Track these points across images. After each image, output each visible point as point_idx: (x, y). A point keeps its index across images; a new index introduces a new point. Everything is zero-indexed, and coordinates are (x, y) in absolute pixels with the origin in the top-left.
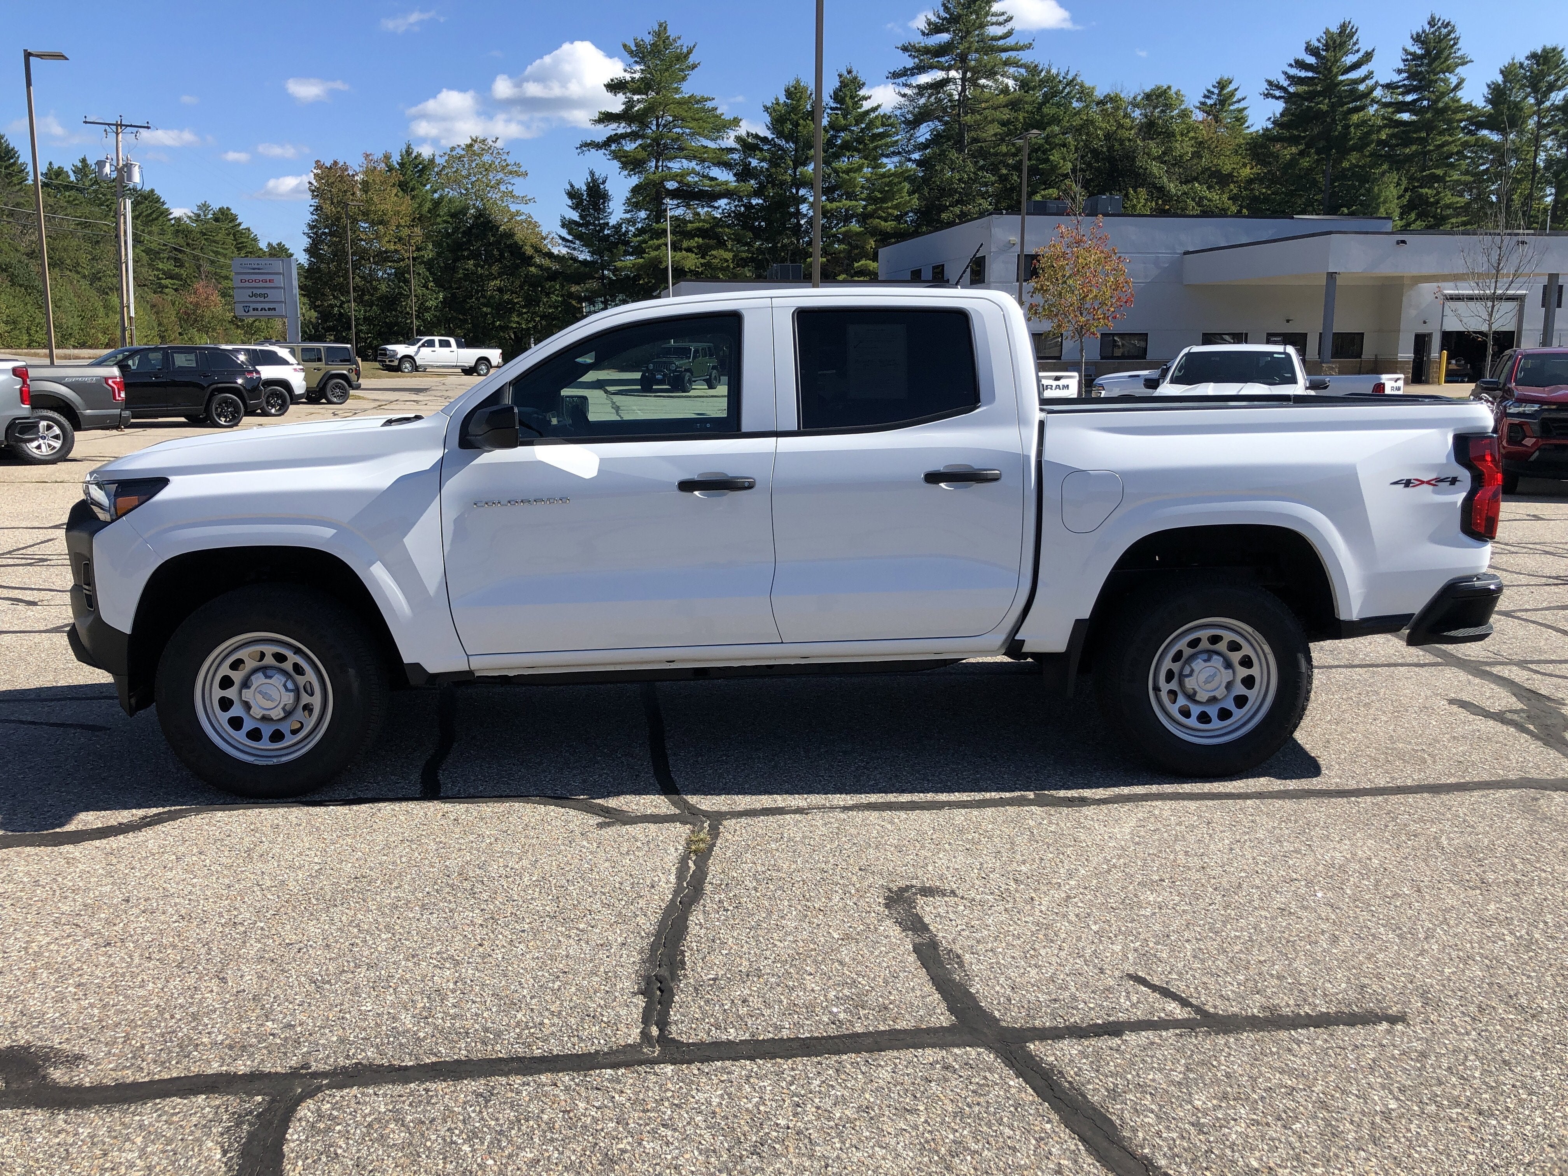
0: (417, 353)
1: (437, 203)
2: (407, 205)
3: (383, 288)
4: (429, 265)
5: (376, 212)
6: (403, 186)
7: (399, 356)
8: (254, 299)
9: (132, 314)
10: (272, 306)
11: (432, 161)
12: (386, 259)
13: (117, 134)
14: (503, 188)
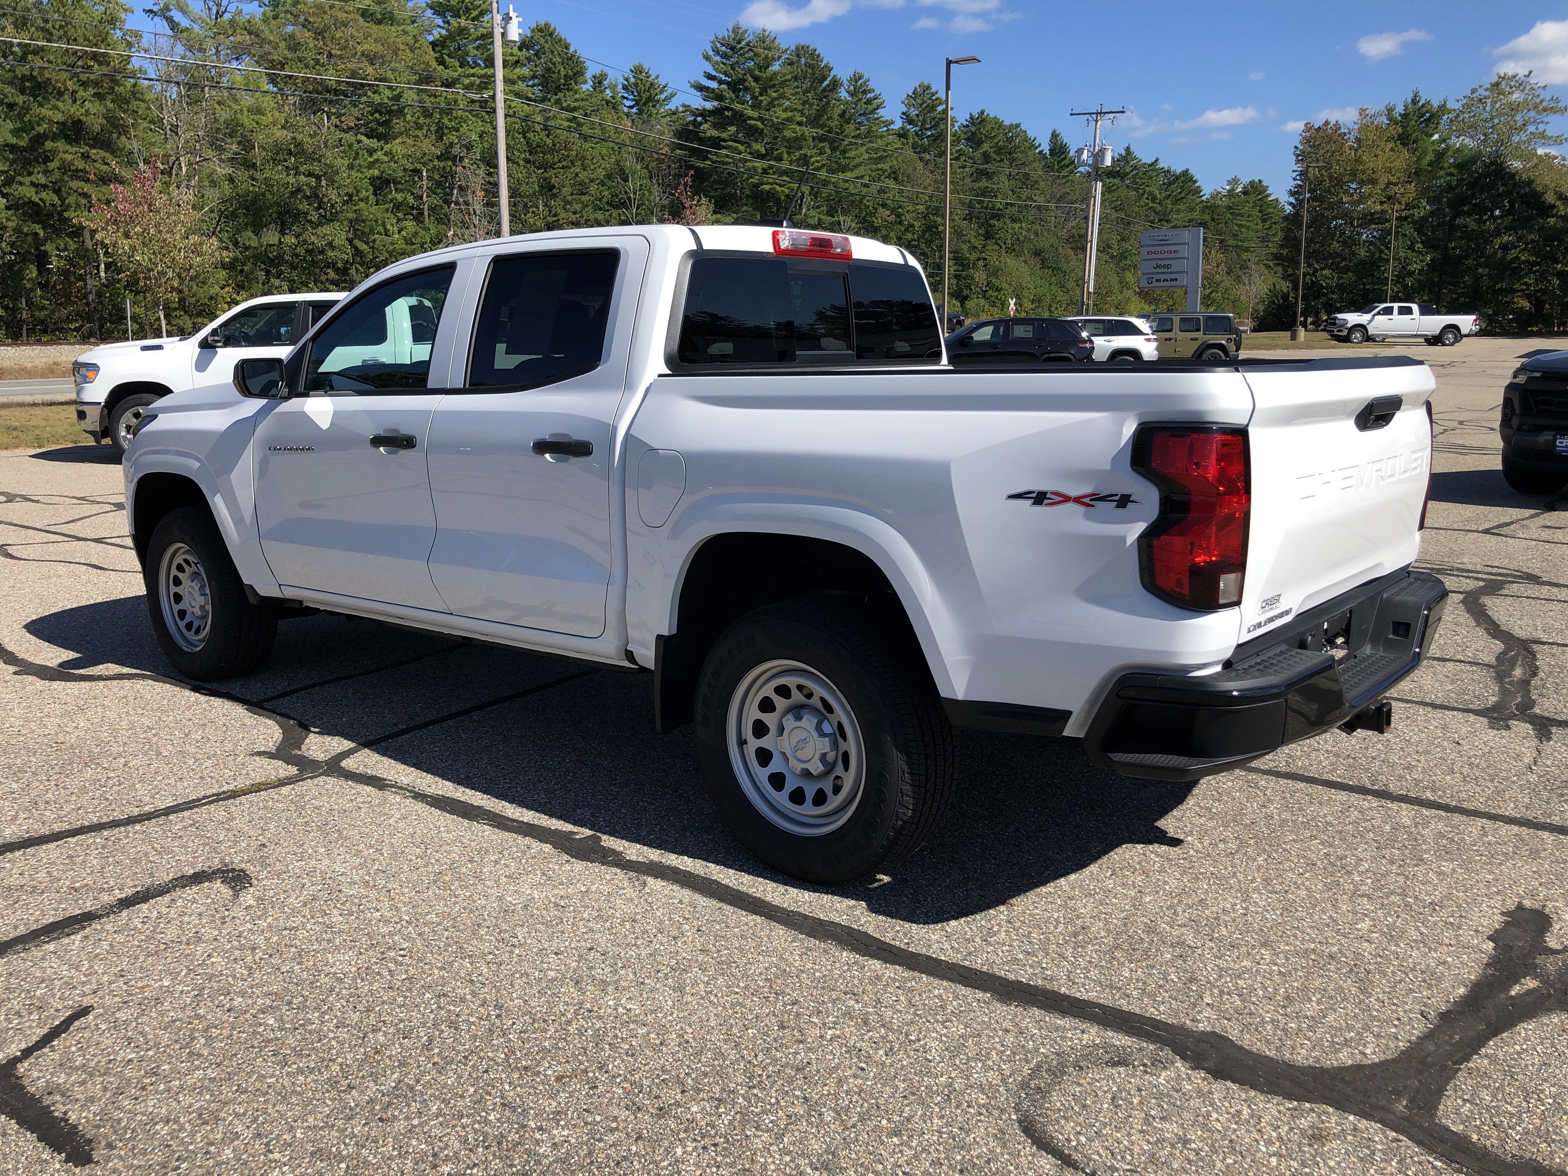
0: (1370, 321)
1: (1440, 155)
2: (1403, 159)
3: (1363, 253)
4: (1420, 225)
5: (1364, 172)
6: (1404, 139)
7: (1349, 325)
8: (1158, 270)
9: (1091, 290)
10: (1173, 276)
11: (1443, 108)
12: (1372, 222)
13: (1097, 121)
14: (1531, 128)
